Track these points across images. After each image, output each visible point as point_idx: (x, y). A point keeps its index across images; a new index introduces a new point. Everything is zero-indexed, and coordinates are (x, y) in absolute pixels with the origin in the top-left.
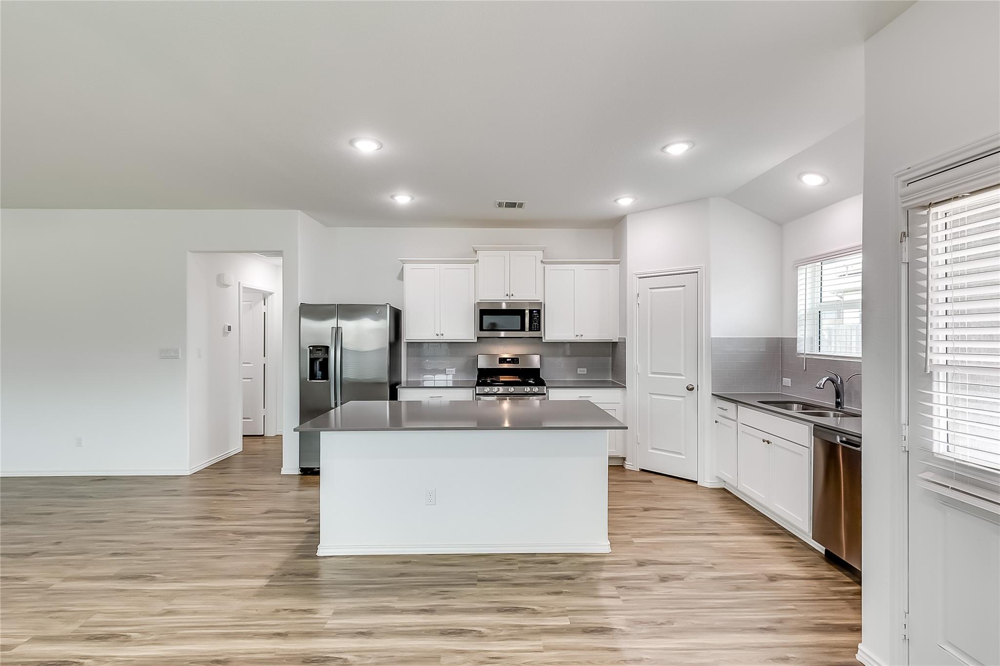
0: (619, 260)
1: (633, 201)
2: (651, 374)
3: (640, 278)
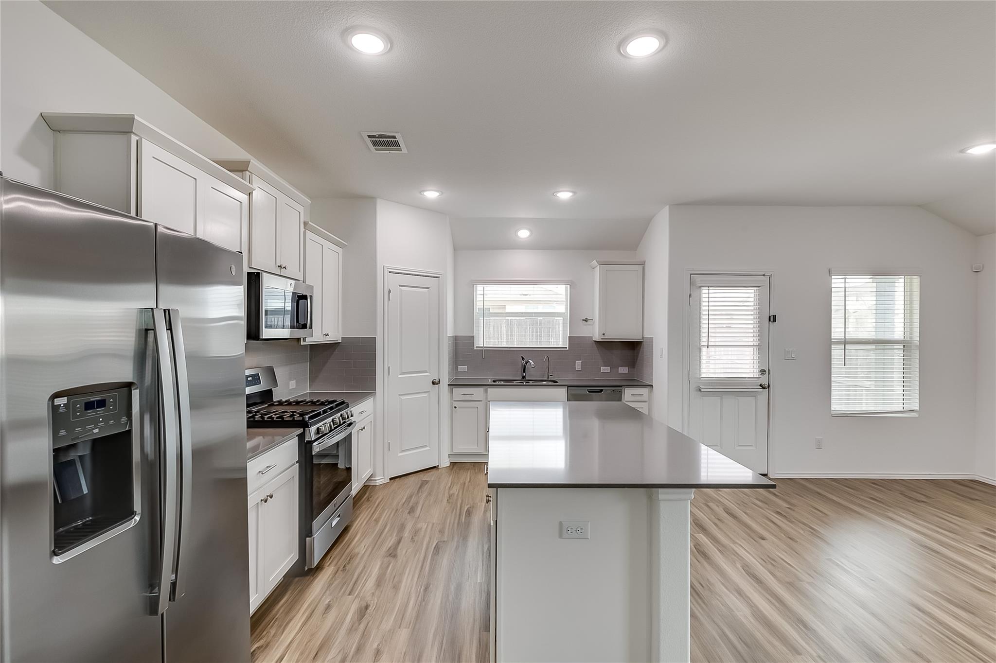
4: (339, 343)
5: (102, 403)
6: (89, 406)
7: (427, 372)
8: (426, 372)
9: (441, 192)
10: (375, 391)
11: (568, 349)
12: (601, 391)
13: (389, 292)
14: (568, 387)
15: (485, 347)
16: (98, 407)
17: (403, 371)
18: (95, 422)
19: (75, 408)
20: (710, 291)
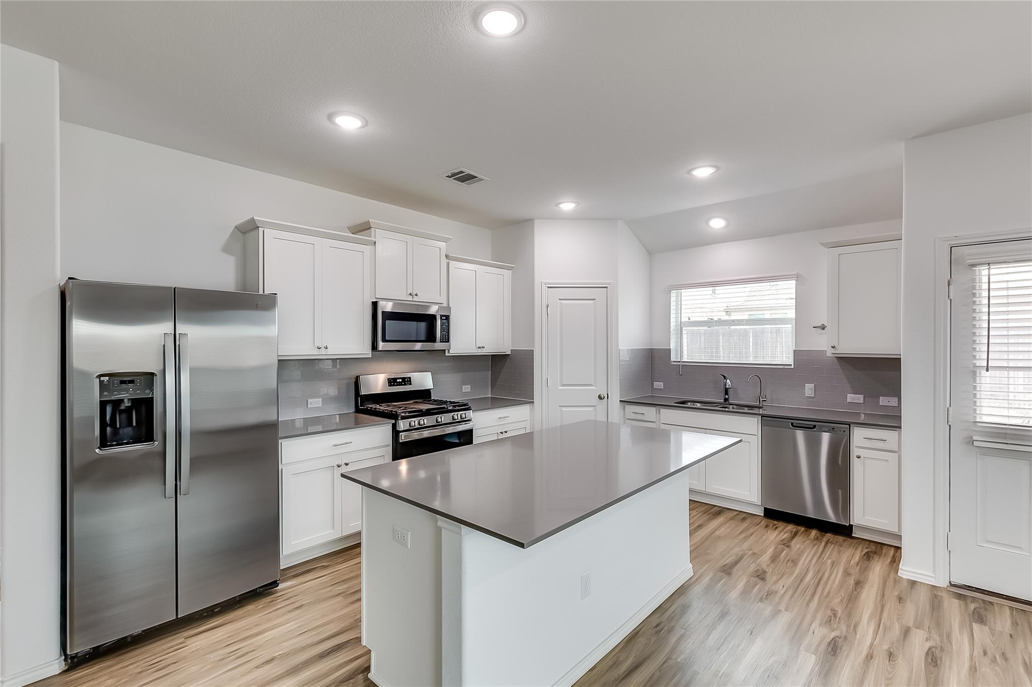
0: (514, 266)
1: (576, 206)
2: (561, 386)
3: (549, 288)
4: (509, 355)
5: (132, 382)
6: (122, 382)
7: (593, 386)
8: (591, 385)
9: (577, 203)
10: (533, 400)
11: (793, 367)
12: (815, 427)
13: (548, 306)
14: (762, 417)
15: (682, 362)
16: (129, 383)
17: (563, 383)
18: (127, 391)
19: (113, 382)
20: (992, 271)
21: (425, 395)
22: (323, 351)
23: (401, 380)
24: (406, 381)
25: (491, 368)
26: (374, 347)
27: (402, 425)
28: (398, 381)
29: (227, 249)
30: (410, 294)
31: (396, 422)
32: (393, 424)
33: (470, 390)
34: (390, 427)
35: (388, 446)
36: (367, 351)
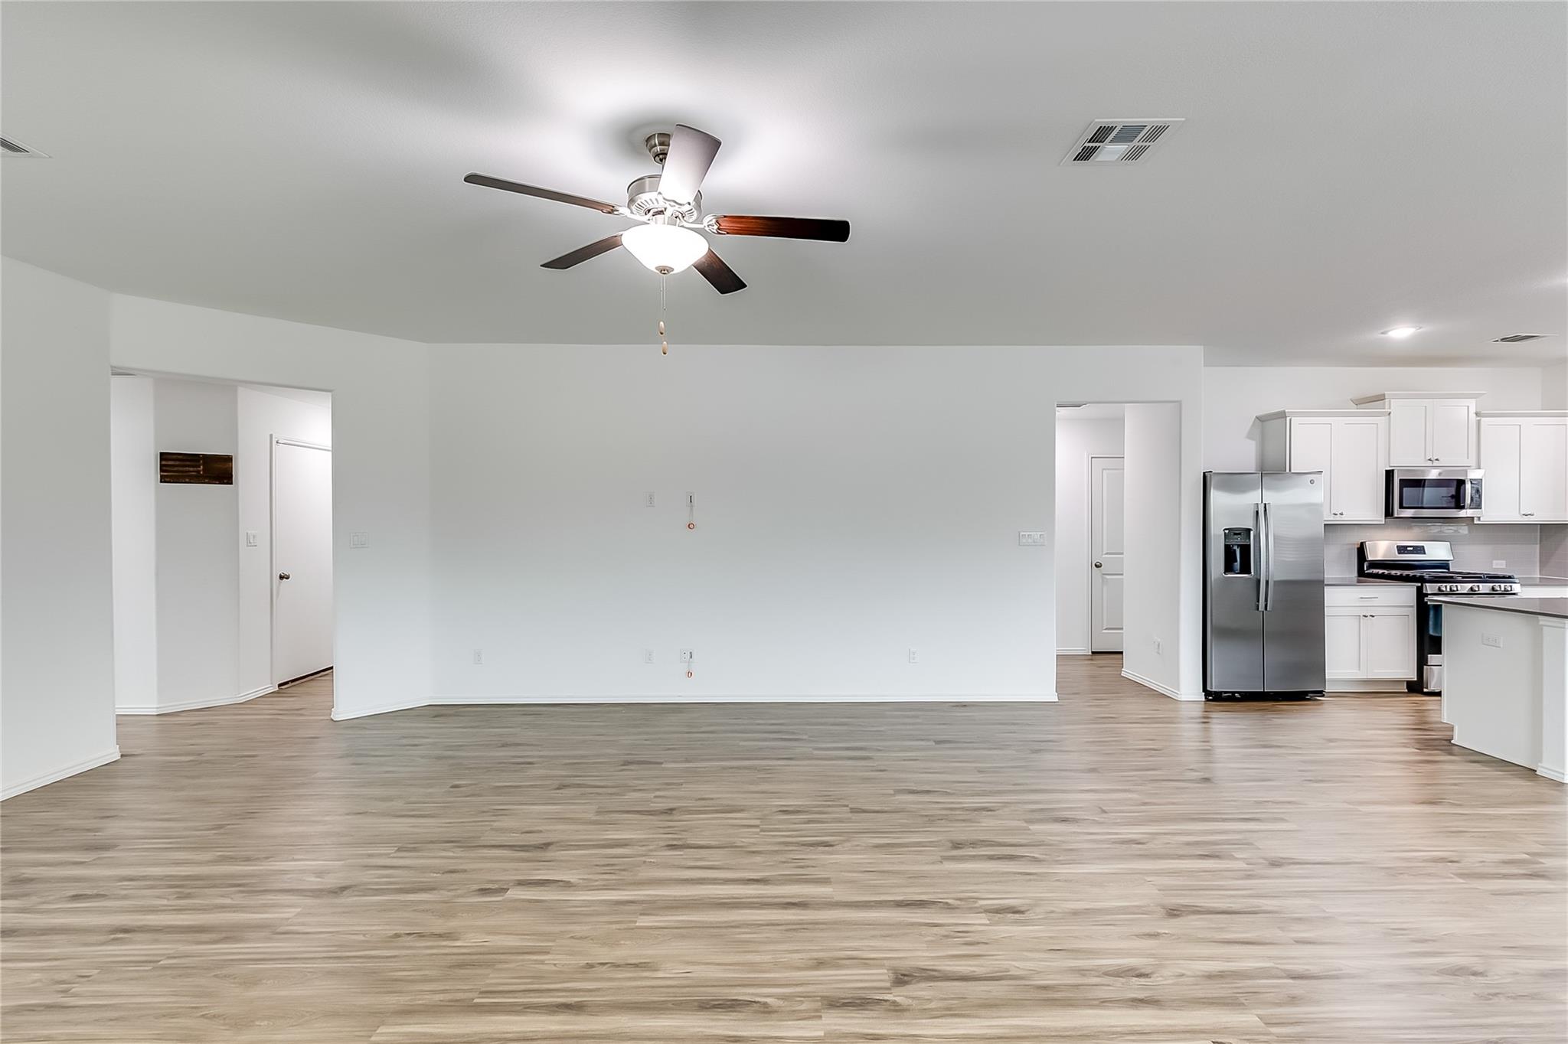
21: (1444, 565)
22: (1338, 517)
23: (1412, 549)
24: (1420, 550)
25: (1541, 541)
26: (1389, 513)
27: (1430, 588)
28: (1409, 549)
29: (1250, 436)
30: (1430, 460)
31: (1422, 586)
32: (1418, 587)
33: (1504, 567)
34: (1415, 589)
35: (1412, 606)
36: (1380, 517)
